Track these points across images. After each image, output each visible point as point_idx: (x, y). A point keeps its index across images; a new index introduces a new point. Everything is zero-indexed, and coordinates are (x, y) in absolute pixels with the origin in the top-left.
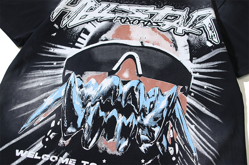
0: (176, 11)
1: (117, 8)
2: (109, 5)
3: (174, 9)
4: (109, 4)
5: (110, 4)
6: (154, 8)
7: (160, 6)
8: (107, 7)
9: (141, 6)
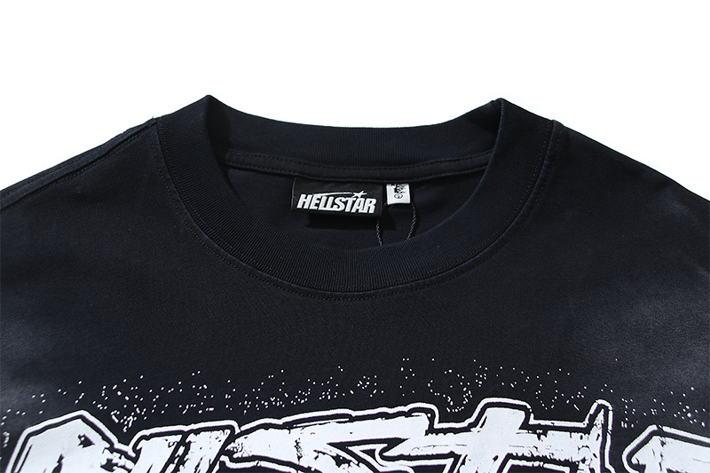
8: (176, 461)
9: (355, 414)
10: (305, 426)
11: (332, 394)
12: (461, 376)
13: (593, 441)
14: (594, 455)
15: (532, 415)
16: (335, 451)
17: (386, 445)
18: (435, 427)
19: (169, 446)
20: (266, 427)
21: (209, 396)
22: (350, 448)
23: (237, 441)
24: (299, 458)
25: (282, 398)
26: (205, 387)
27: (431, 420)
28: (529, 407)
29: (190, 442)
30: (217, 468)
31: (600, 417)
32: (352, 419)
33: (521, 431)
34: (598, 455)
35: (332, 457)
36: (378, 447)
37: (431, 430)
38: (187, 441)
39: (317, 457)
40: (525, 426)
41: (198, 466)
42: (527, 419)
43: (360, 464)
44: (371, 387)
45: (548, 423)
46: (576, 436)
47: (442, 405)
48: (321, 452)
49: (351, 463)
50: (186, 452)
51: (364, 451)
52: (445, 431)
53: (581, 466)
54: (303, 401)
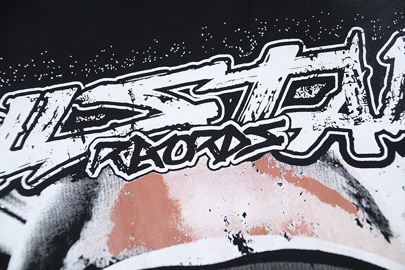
0: (316, 53)
1: (80, 103)
2: (41, 103)
3: (305, 50)
4: (38, 95)
5: (43, 93)
6: (223, 66)
7: (247, 50)
8: (38, 110)
9: (170, 69)
10: (135, 81)
11: (152, 59)
12: (247, 32)
13: (353, 53)
14: (355, 61)
15: (304, 46)
16: (160, 94)
17: (197, 85)
18: (232, 68)
19: (32, 101)
20: (105, 83)
21: (57, 68)
22: (170, 90)
23: (83, 94)
24: (133, 100)
25: (114, 64)
26: (52, 61)
27: (229, 64)
28: (301, 41)
29: (47, 98)
30: (71, 111)
31: (356, 38)
32: (169, 73)
33: (297, 58)
34: (358, 61)
35: (158, 97)
36: (191, 87)
37: (229, 71)
38: (45, 97)
39: (147, 99)
40: (300, 54)
41: (56, 111)
42: (301, 49)
43: (180, 99)
44: (181, 51)
45: (317, 48)
46: (340, 53)
47: (235, 53)
48: (149, 95)
49: (173, 100)
50: (45, 104)
51: (181, 91)
52: (240, 70)
53: (346, 70)
54: (130, 65)
